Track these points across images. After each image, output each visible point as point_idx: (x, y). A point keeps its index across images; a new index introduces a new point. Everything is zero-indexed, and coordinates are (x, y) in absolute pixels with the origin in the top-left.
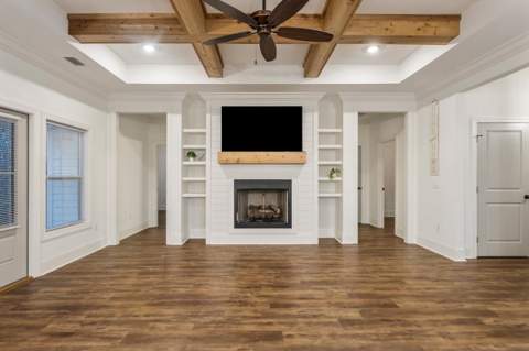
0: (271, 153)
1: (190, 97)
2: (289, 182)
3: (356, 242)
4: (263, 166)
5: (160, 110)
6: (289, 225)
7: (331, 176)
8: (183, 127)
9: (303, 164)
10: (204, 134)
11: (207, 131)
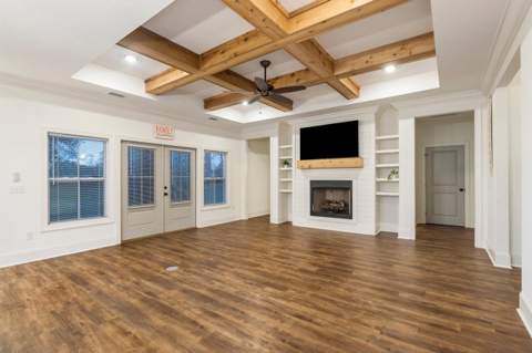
0: (333, 160)
1: (283, 125)
2: (350, 182)
3: (413, 238)
4: (329, 170)
5: (266, 136)
6: (351, 218)
7: (389, 178)
8: (280, 145)
9: (361, 167)
10: (291, 148)
11: (293, 146)
